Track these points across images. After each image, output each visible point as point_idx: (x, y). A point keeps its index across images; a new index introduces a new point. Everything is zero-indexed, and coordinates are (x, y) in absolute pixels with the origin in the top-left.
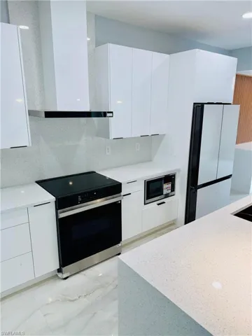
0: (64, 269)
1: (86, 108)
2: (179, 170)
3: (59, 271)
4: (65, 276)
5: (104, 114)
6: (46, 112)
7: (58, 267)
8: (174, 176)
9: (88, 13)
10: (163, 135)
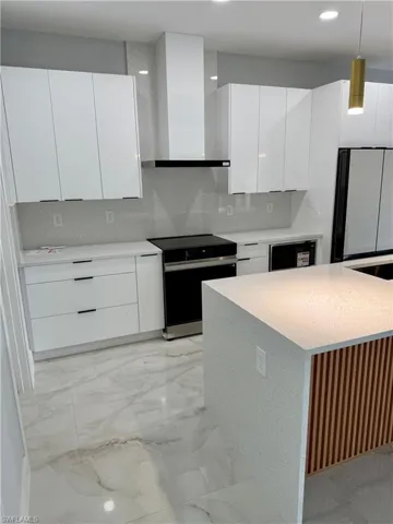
0: (169, 328)
1: (201, 157)
2: (321, 237)
3: (165, 330)
4: (170, 336)
6: (157, 162)
7: (163, 327)
8: (314, 243)
9: (206, 52)
10: (304, 192)
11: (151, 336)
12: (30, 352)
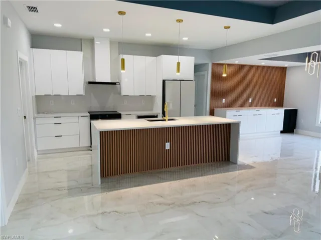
2: (159, 114)
5: (115, 84)
6: (89, 82)
7: (90, 145)
8: (157, 116)
10: (155, 96)
11: (85, 149)
12: (36, 150)
